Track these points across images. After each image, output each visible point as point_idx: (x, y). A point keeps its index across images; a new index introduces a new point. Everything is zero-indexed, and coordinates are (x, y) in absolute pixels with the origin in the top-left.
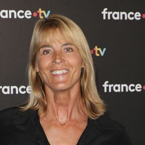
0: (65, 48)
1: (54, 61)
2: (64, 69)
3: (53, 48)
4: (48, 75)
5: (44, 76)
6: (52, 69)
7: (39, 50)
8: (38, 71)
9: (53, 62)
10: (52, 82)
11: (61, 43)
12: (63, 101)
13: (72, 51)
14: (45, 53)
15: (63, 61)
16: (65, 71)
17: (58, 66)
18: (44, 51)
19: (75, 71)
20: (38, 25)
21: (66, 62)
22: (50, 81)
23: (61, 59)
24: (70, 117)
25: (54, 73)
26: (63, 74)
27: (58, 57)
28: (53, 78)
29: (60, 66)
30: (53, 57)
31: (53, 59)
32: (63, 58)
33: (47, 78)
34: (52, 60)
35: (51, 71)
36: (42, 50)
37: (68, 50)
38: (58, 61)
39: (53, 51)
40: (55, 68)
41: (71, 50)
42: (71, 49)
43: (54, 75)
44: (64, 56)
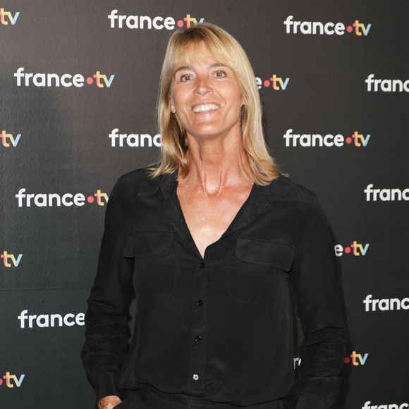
0: (214, 72)
1: (197, 91)
2: (212, 103)
3: (195, 72)
4: (187, 114)
5: (182, 116)
6: (193, 103)
7: (174, 75)
8: (174, 112)
9: (194, 92)
10: (194, 124)
11: (207, 64)
12: (212, 157)
13: (226, 76)
14: (184, 79)
15: (209, 90)
16: (214, 107)
17: (202, 98)
18: (182, 77)
19: (230, 108)
20: (174, 38)
21: (215, 93)
22: (191, 122)
23: (206, 87)
24: (224, 183)
25: (197, 110)
26: (211, 111)
27: (202, 84)
28: (196, 118)
29: (206, 98)
30: (194, 85)
31: (195, 88)
32: (210, 86)
33: (187, 118)
34: (193, 90)
35: (193, 107)
36: (178, 75)
37: (219, 74)
38: (202, 90)
39: (195, 76)
40: (198, 102)
41: (223, 75)
42: (224, 72)
43: (196, 113)
44: (212, 84)
